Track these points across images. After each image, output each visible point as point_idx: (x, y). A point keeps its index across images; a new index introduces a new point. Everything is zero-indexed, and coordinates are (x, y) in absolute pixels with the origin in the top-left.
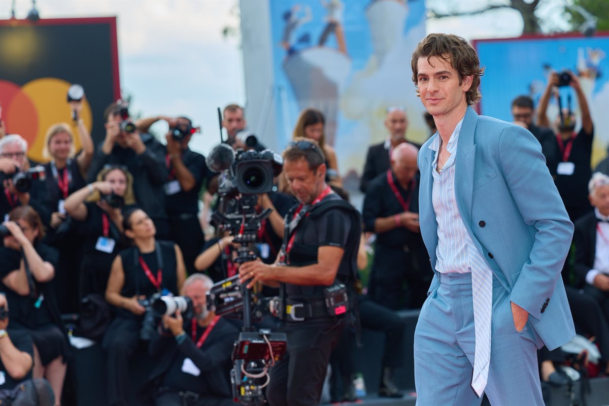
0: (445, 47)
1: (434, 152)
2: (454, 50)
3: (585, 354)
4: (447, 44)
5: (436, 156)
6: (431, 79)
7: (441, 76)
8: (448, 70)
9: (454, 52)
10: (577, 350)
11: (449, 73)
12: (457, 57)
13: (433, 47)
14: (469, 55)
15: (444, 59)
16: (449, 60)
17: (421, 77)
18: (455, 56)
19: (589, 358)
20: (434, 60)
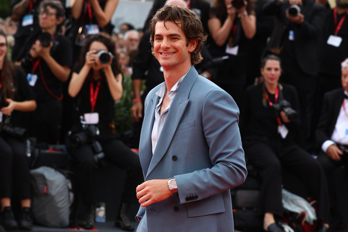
0: (178, 14)
1: (159, 98)
2: (185, 17)
3: (303, 215)
4: (179, 12)
5: (161, 100)
6: (165, 39)
7: (172, 37)
8: (178, 33)
9: (184, 19)
10: (298, 210)
11: (178, 35)
12: (186, 23)
13: (169, 14)
14: (196, 24)
15: (176, 24)
16: (180, 25)
17: (157, 37)
18: (185, 22)
19: (306, 219)
20: (169, 24)
